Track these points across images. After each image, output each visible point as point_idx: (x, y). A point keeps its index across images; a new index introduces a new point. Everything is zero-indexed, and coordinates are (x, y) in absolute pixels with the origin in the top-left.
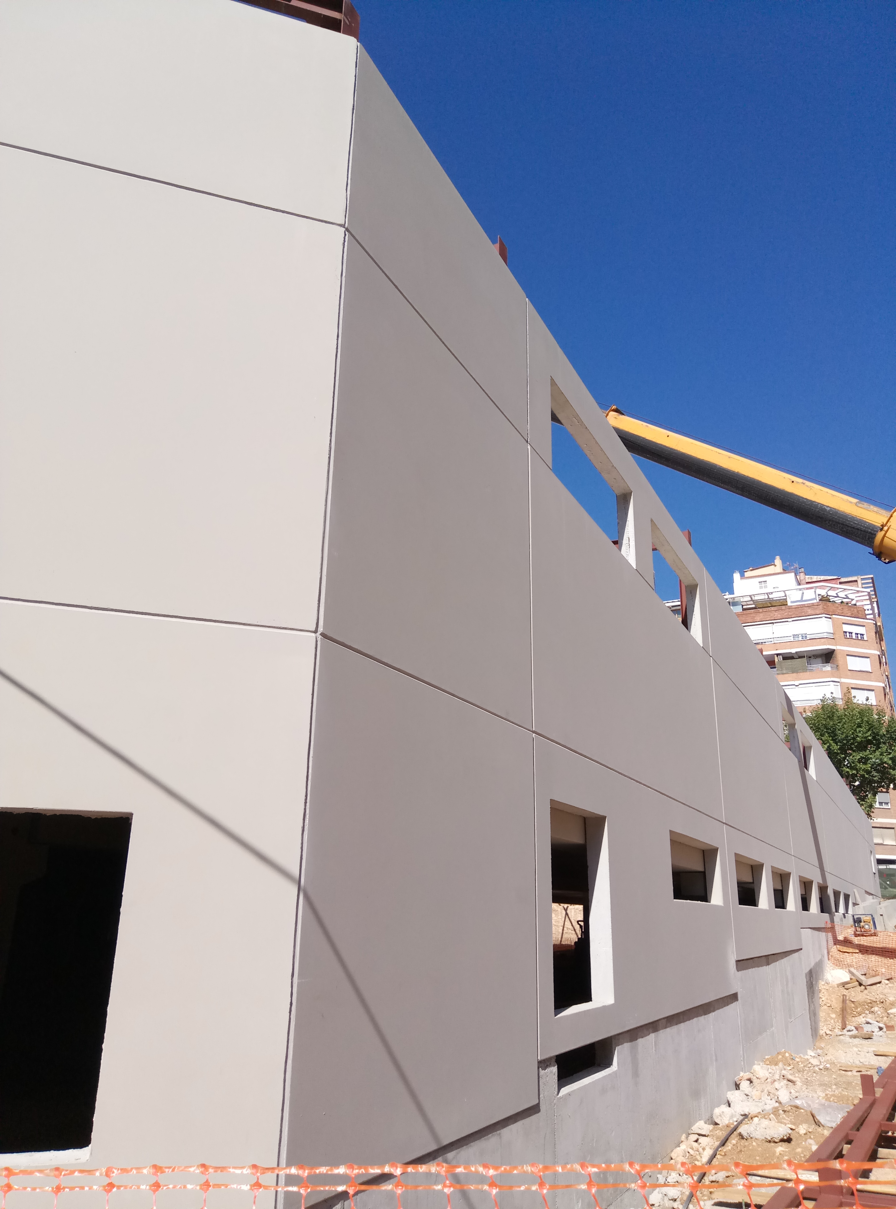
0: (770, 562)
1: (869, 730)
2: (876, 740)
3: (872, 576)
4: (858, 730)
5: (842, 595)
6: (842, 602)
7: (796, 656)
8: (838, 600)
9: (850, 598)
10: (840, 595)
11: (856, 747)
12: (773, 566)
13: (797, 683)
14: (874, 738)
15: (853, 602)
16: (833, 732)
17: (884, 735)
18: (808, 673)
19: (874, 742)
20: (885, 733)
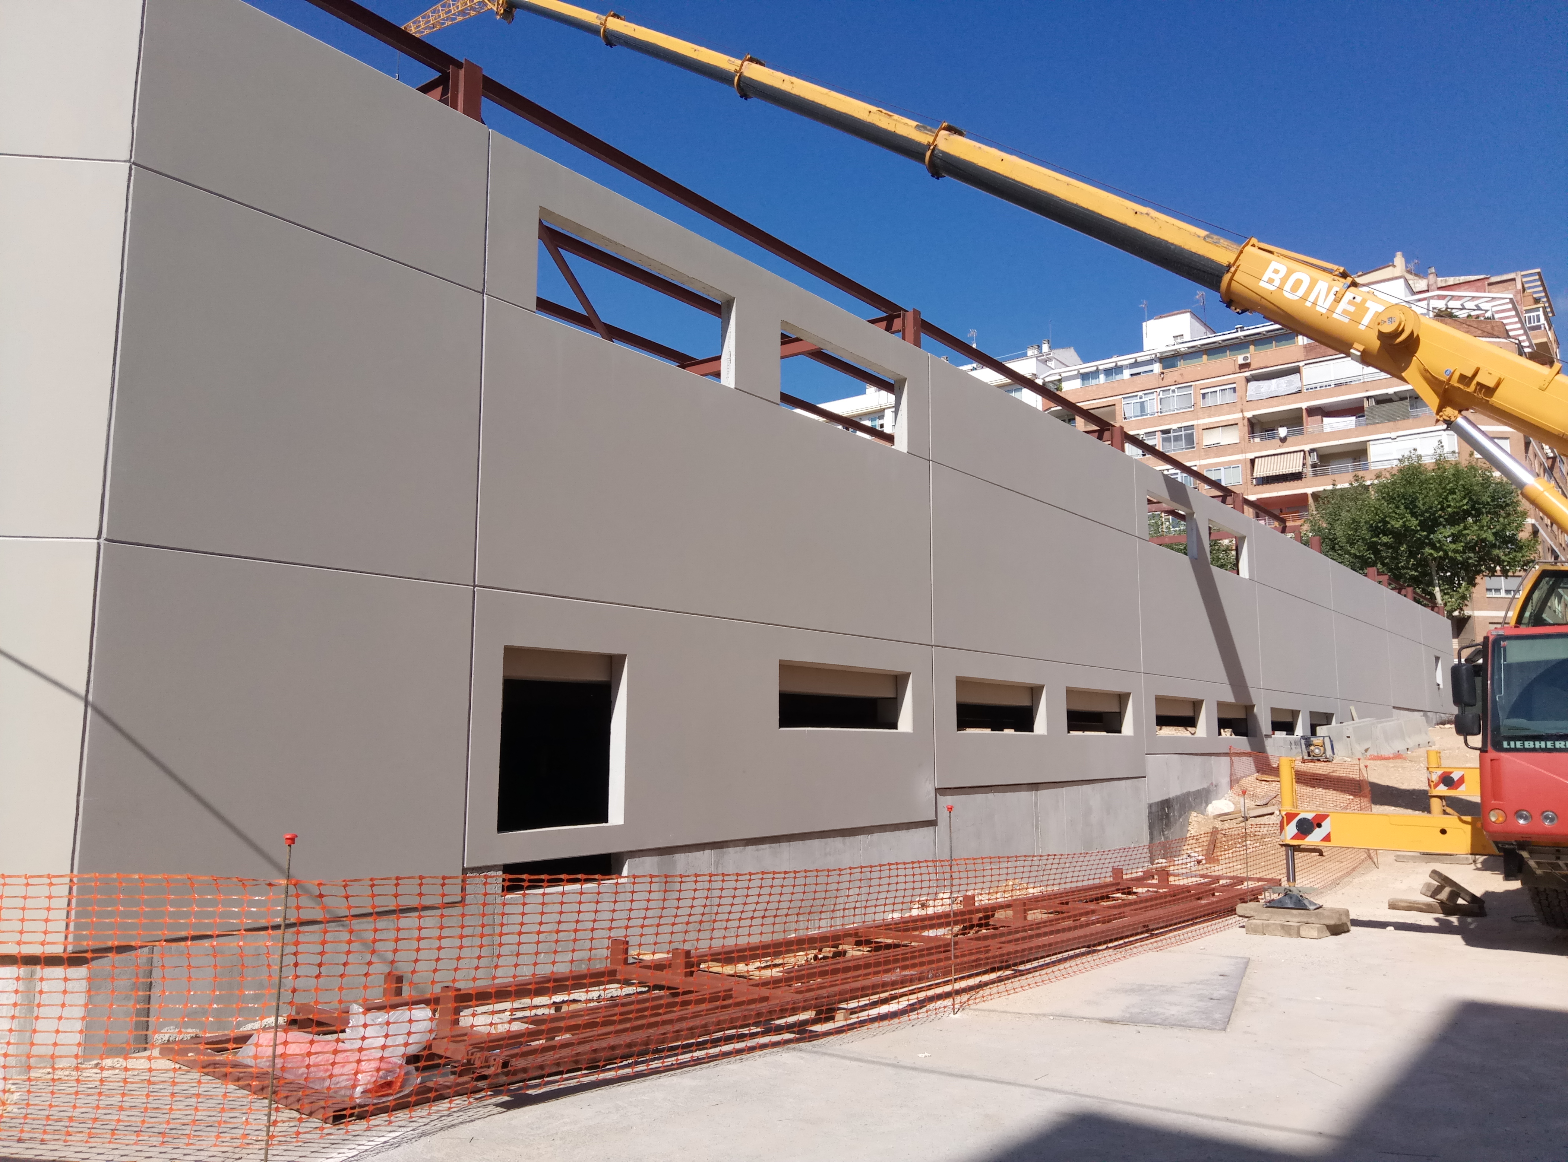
0: (1387, 262)
1: (1464, 498)
2: (1476, 510)
3: (1538, 270)
4: (1450, 498)
5: (1470, 305)
6: (1469, 316)
7: (1395, 398)
8: (1462, 314)
9: (1483, 308)
10: (1467, 305)
11: (1446, 520)
12: (1391, 268)
13: (1393, 435)
14: (1473, 507)
15: (1488, 314)
16: (1412, 502)
17: (1488, 503)
18: (1410, 421)
19: (1473, 512)
20: (1489, 500)
